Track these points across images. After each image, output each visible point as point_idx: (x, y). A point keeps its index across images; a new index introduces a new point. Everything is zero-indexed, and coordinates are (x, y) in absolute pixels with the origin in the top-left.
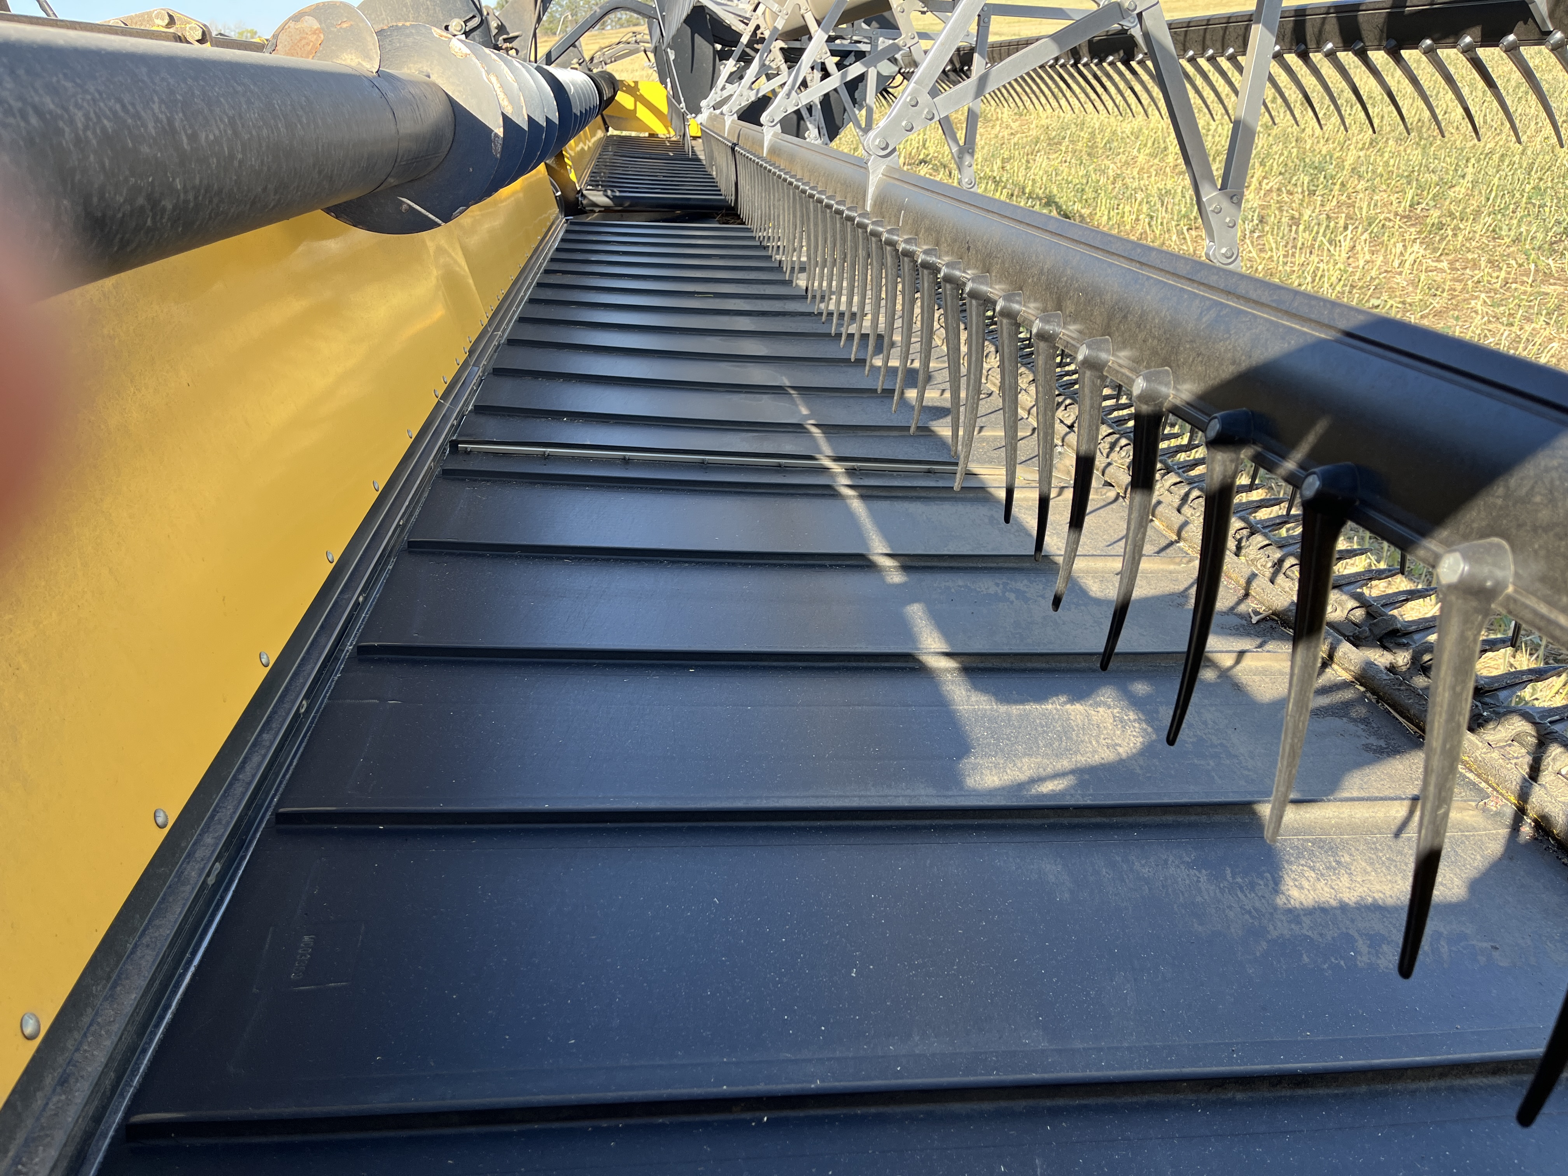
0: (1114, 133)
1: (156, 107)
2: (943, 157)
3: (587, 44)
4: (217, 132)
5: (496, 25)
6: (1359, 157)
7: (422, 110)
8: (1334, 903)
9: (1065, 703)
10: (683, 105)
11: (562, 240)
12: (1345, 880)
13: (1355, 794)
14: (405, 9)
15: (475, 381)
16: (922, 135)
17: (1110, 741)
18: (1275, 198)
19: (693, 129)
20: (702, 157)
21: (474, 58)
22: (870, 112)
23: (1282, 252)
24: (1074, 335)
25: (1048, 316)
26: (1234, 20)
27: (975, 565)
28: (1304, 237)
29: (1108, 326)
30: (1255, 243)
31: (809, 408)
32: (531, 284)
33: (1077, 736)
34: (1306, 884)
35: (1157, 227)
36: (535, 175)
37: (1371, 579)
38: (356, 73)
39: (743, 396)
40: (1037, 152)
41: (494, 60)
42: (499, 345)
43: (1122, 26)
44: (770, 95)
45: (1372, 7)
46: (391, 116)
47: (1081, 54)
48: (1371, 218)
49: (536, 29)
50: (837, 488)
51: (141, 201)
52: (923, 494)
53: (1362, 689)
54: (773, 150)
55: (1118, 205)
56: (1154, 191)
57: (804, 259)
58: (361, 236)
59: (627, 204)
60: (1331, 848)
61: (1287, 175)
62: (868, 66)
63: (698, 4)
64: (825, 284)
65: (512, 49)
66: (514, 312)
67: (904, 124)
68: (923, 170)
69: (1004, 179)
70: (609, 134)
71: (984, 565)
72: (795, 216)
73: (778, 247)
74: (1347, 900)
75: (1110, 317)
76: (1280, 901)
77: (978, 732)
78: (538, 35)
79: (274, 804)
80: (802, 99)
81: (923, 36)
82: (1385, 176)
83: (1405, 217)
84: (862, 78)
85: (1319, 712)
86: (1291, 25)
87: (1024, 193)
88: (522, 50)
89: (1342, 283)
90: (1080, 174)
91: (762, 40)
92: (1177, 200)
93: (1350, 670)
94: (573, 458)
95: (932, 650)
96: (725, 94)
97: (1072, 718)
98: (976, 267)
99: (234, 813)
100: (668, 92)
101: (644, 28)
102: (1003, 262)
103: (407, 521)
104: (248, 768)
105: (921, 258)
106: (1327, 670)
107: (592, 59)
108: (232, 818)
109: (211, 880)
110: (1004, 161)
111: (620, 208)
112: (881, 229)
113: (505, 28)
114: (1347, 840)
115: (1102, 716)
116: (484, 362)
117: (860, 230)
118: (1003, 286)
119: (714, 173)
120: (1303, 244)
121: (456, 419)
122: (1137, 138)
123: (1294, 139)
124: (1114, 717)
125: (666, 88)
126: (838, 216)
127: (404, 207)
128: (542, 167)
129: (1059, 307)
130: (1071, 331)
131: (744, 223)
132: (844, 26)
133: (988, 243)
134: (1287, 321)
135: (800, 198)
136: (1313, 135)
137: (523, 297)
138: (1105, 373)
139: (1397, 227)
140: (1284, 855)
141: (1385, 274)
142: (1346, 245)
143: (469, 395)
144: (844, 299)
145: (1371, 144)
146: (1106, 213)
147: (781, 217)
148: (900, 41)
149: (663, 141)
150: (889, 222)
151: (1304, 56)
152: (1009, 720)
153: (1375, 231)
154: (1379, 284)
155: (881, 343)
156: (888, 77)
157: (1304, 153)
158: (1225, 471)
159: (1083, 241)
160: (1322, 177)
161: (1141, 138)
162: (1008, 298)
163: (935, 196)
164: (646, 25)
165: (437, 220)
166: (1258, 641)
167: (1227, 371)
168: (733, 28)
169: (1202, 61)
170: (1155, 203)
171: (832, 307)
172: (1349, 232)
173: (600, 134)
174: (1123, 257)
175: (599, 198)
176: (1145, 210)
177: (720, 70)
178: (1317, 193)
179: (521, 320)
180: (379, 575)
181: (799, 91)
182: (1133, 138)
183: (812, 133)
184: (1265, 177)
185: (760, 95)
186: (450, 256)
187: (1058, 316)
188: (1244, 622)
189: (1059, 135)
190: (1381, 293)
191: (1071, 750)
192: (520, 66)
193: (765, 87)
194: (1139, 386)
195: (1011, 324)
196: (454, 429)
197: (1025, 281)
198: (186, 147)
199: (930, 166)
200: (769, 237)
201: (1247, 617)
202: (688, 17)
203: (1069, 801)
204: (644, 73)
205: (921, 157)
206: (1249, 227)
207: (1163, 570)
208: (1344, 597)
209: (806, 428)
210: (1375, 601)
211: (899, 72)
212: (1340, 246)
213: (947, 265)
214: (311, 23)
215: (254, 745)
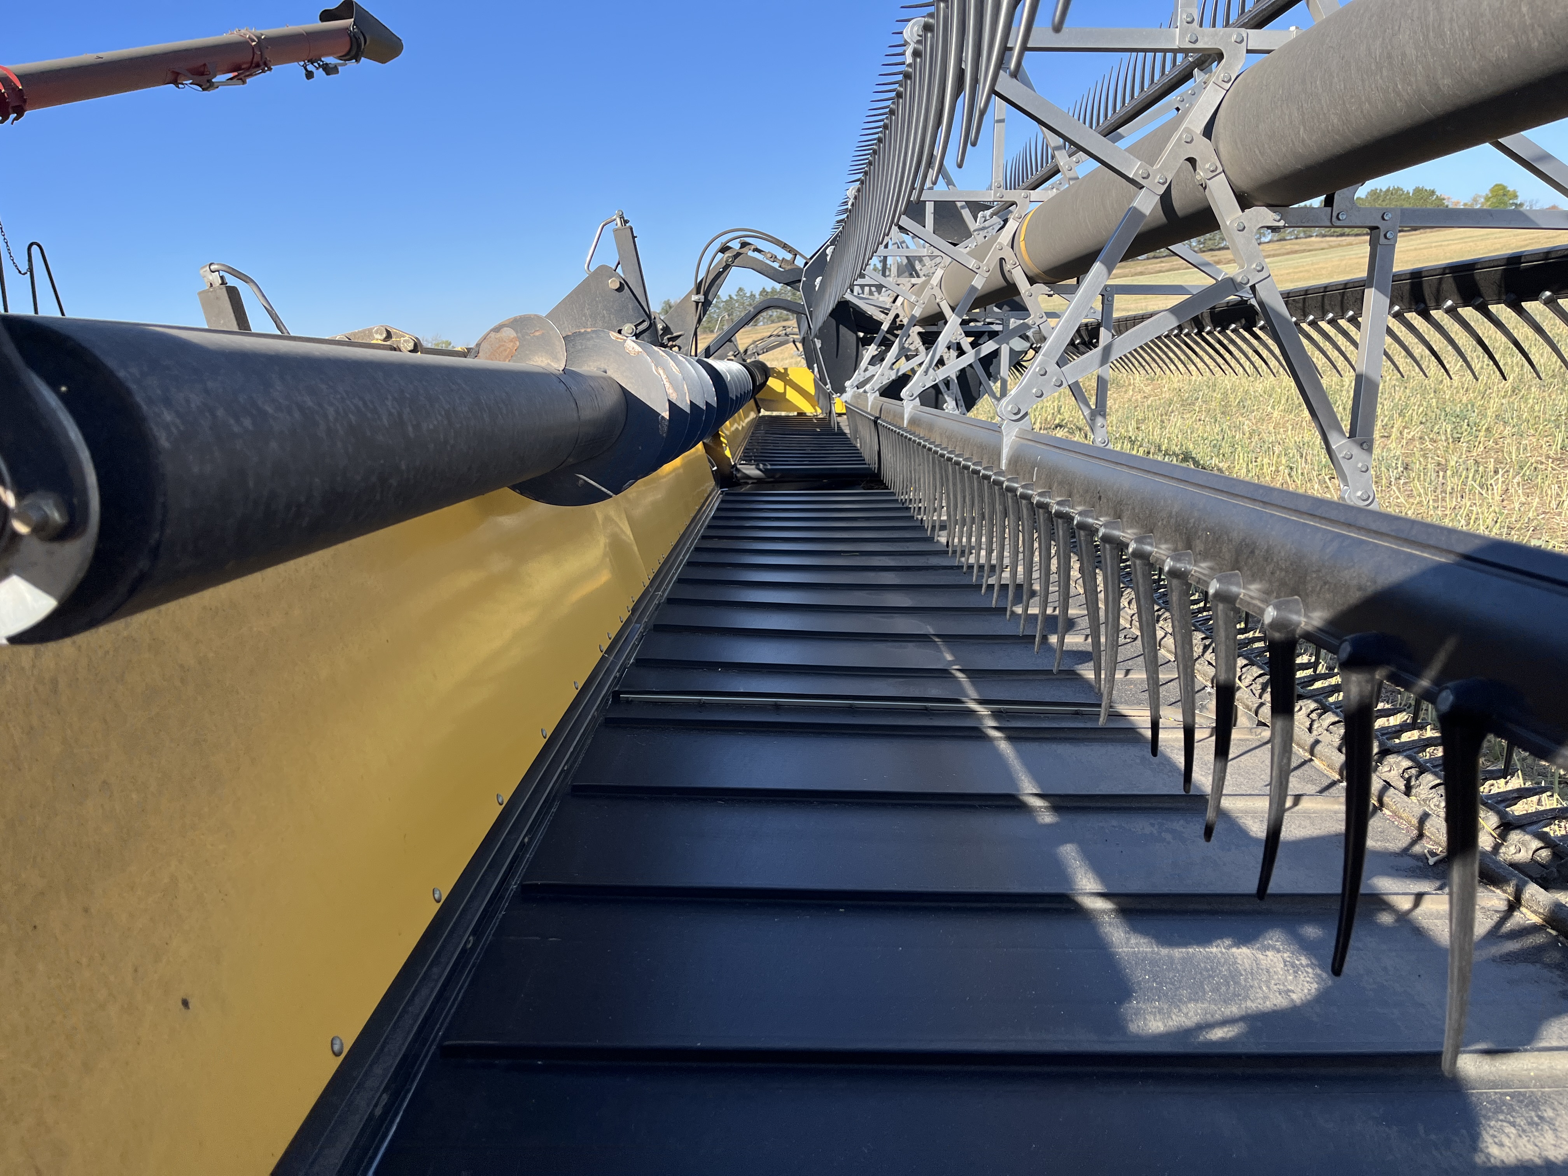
0: (1247, 392)
1: (389, 403)
2: (1078, 421)
3: (741, 339)
4: (435, 423)
5: (661, 327)
6: (1502, 404)
7: (599, 399)
8: (1538, 1161)
9: (1230, 947)
10: (829, 386)
11: (718, 509)
12: (1550, 1136)
13: (1555, 1044)
14: (584, 318)
15: (636, 636)
16: (1056, 402)
17: (1282, 987)
18: (1418, 446)
19: (839, 406)
20: (847, 431)
21: (645, 355)
22: (1004, 383)
23: (1431, 497)
24: (1206, 572)
25: (1178, 554)
26: (1351, 285)
27: (1128, 805)
28: (1452, 482)
29: (1237, 561)
30: (1402, 489)
31: (953, 654)
32: (689, 548)
33: (1246, 980)
34: (1506, 1141)
35: (1298, 478)
36: (694, 453)
37: (1554, 818)
38: (545, 371)
39: (890, 644)
40: (1172, 412)
41: (662, 356)
42: (659, 604)
43: (1241, 297)
44: (910, 374)
45: (1487, 265)
46: (574, 406)
47: (1204, 323)
48: (1521, 462)
49: (696, 329)
50: (984, 730)
51: (374, 479)
52: (1072, 735)
53: (1554, 933)
54: (913, 421)
55: (1256, 458)
56: (1291, 445)
57: (944, 518)
58: (541, 508)
59: (778, 476)
60: (1532, 1102)
61: (1428, 424)
62: (1000, 343)
63: (842, 300)
64: (964, 540)
65: (675, 346)
66: (674, 574)
67: (1034, 391)
68: (1060, 433)
69: (1140, 439)
70: (761, 414)
71: (1139, 805)
72: (934, 479)
73: (920, 508)
74: (1553, 1159)
75: (1238, 552)
76: (1479, 1159)
77: (1140, 976)
78: (698, 333)
79: (438, 1039)
80: (939, 375)
81: (1051, 315)
82: (1532, 421)
83: (1557, 459)
84: (996, 354)
85: (1509, 958)
86: (1408, 287)
87: (1160, 450)
88: (684, 347)
89: (1498, 524)
90: (1216, 431)
91: (901, 327)
92: (1315, 452)
93: (1540, 913)
94: (727, 705)
95: (1088, 891)
96: (868, 374)
97: (1239, 962)
98: (1107, 515)
99: (403, 1044)
100: (815, 376)
101: (793, 323)
102: (1134, 509)
103: (571, 767)
104: (417, 1000)
105: (1055, 508)
106: (1515, 913)
107: (746, 351)
108: (400, 1050)
109: (378, 1112)
110: (1138, 421)
111: (772, 480)
112: (1016, 485)
113: (669, 328)
114: (1549, 1093)
115: (1272, 960)
116: (645, 619)
117: (996, 487)
118: (1135, 531)
119: (859, 445)
120: (1453, 489)
121: (618, 671)
122: (1270, 396)
123: (1432, 390)
124: (1285, 961)
125: (813, 372)
126: (975, 476)
127: (581, 482)
128: (700, 445)
129: (1189, 546)
130: (1202, 568)
131: (887, 488)
132: (977, 310)
133: (1118, 491)
134: (1408, 548)
135: (939, 461)
136: (1451, 386)
137: (682, 560)
138: (1237, 606)
139: (1550, 469)
140: (1480, 1110)
141: (1543, 516)
142: (1499, 488)
143: (631, 649)
144: (983, 553)
145: (1514, 391)
146: (1245, 466)
147: (922, 480)
148: (1029, 321)
149: (810, 419)
150: (1024, 478)
151: (1425, 315)
152: (1172, 963)
153: (1527, 474)
154: (1538, 525)
155: (1022, 592)
156: (1021, 353)
157: (1444, 403)
158: (1361, 691)
159: (1207, 485)
160: (1466, 424)
161: (1274, 396)
162: (1139, 540)
163: (1065, 453)
164: (795, 320)
165: (609, 492)
166: (1438, 884)
167: (1355, 597)
168: (874, 317)
169: (1323, 325)
170: (1294, 456)
171: (972, 560)
172: (1500, 476)
173: (753, 415)
174: (1247, 498)
175: (751, 471)
176: (1284, 461)
177: (862, 355)
178: (1462, 440)
179: (680, 581)
180: (543, 818)
181: (936, 368)
182: (1266, 397)
183: (950, 405)
184: (1405, 427)
185: (900, 374)
186: (617, 525)
187: (1189, 554)
188: (1421, 864)
189: (1192, 396)
190: (1542, 534)
191: (1239, 995)
192: (684, 360)
193: (904, 366)
194: (1270, 614)
195: (1145, 565)
196: (617, 680)
197: (1155, 524)
198: (412, 435)
199: (1066, 430)
200: (911, 500)
201: (1423, 858)
202: (833, 310)
203: (1240, 1049)
204: (793, 360)
205: (1057, 422)
206: (1394, 474)
207: (1326, 810)
208: (1528, 837)
209: (951, 674)
210: (1560, 841)
211: (1031, 347)
212: (1493, 489)
213: (1080, 514)
214: (509, 333)
215: (423, 978)
